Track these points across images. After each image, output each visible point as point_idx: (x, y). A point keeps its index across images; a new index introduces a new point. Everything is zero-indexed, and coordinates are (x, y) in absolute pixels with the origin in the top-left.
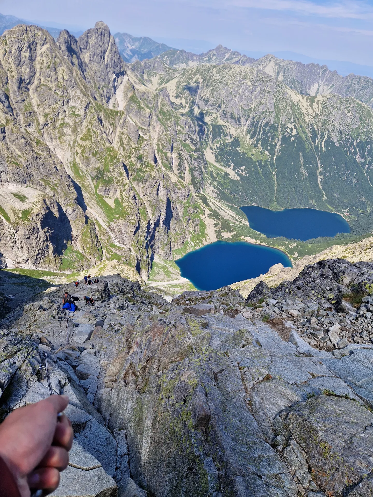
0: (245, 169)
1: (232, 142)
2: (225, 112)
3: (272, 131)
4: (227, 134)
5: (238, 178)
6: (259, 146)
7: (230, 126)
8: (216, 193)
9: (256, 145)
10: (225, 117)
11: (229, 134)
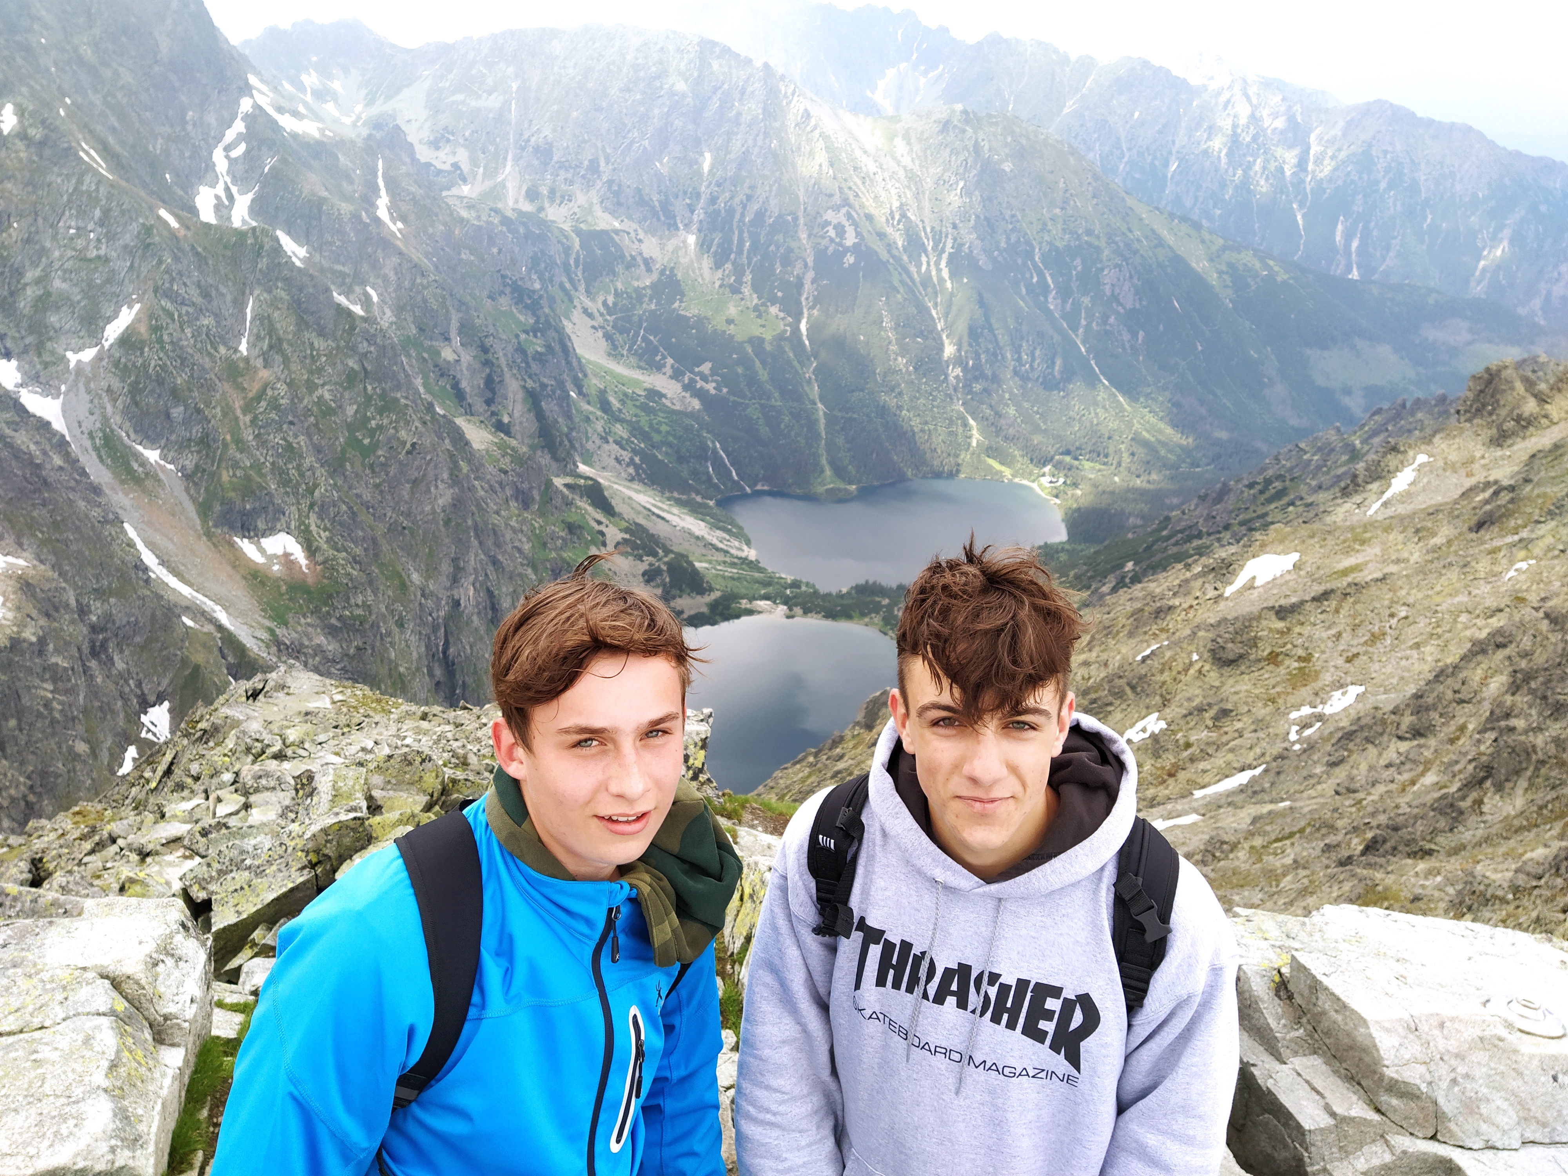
0: (714, 371)
1: (654, 286)
2: (615, 188)
3: (780, 237)
4: (633, 258)
5: (696, 404)
6: (747, 290)
7: (640, 231)
8: (628, 465)
9: (735, 290)
10: (619, 204)
11: (639, 259)
